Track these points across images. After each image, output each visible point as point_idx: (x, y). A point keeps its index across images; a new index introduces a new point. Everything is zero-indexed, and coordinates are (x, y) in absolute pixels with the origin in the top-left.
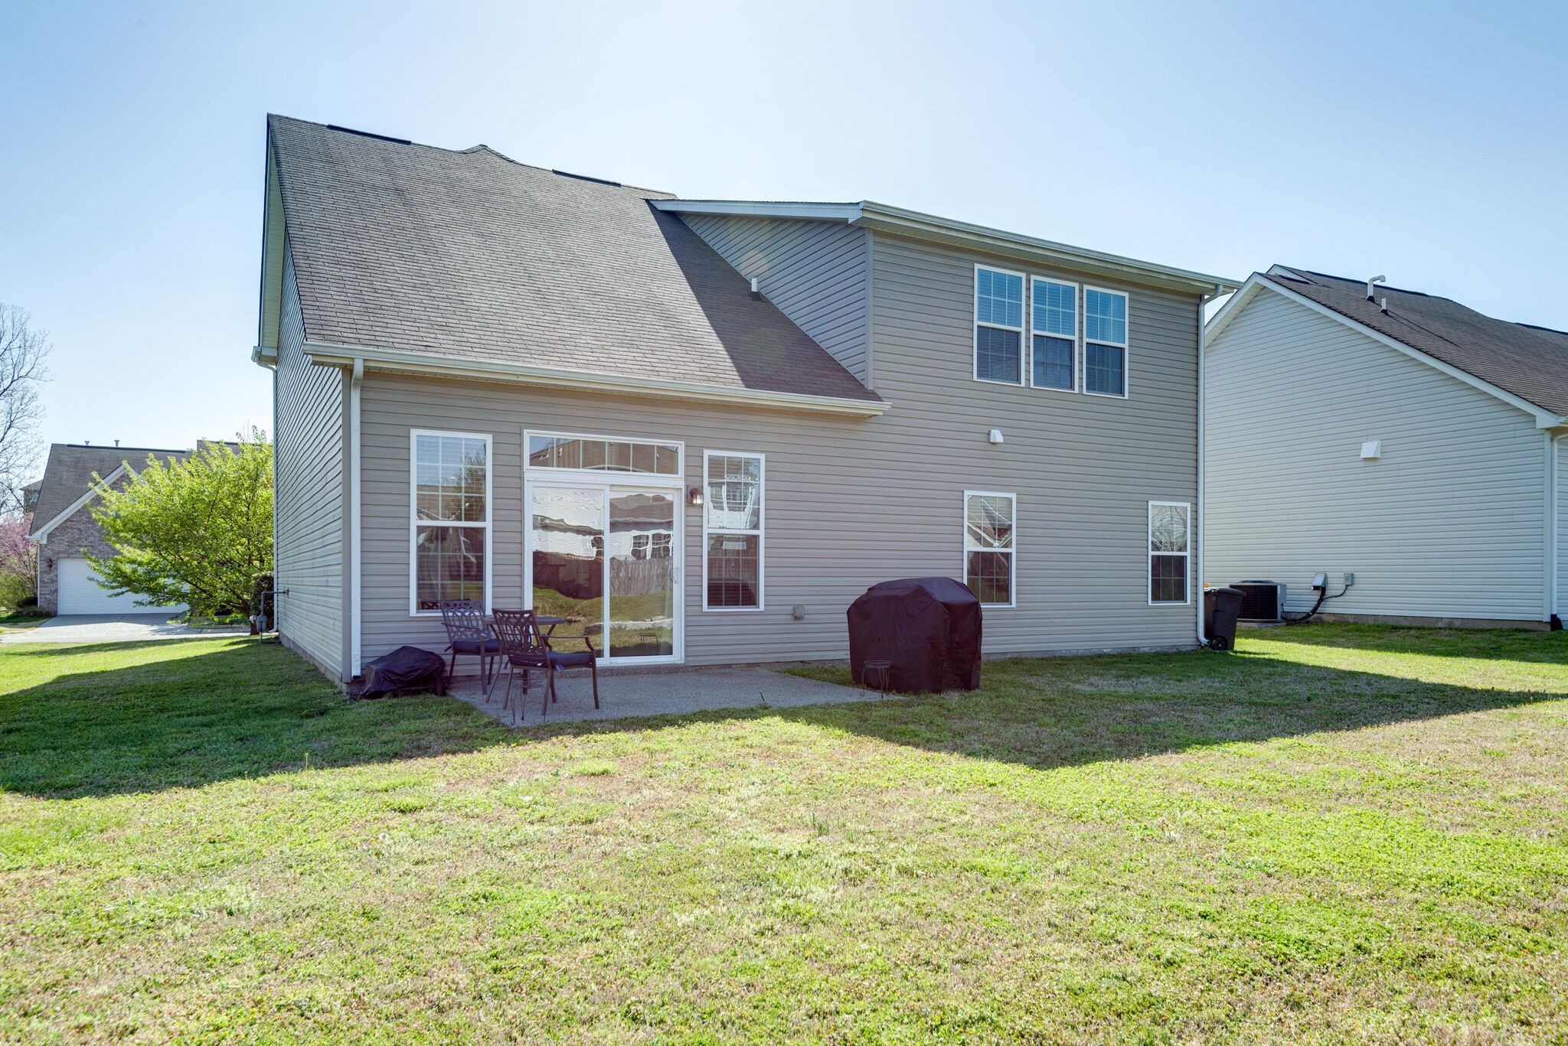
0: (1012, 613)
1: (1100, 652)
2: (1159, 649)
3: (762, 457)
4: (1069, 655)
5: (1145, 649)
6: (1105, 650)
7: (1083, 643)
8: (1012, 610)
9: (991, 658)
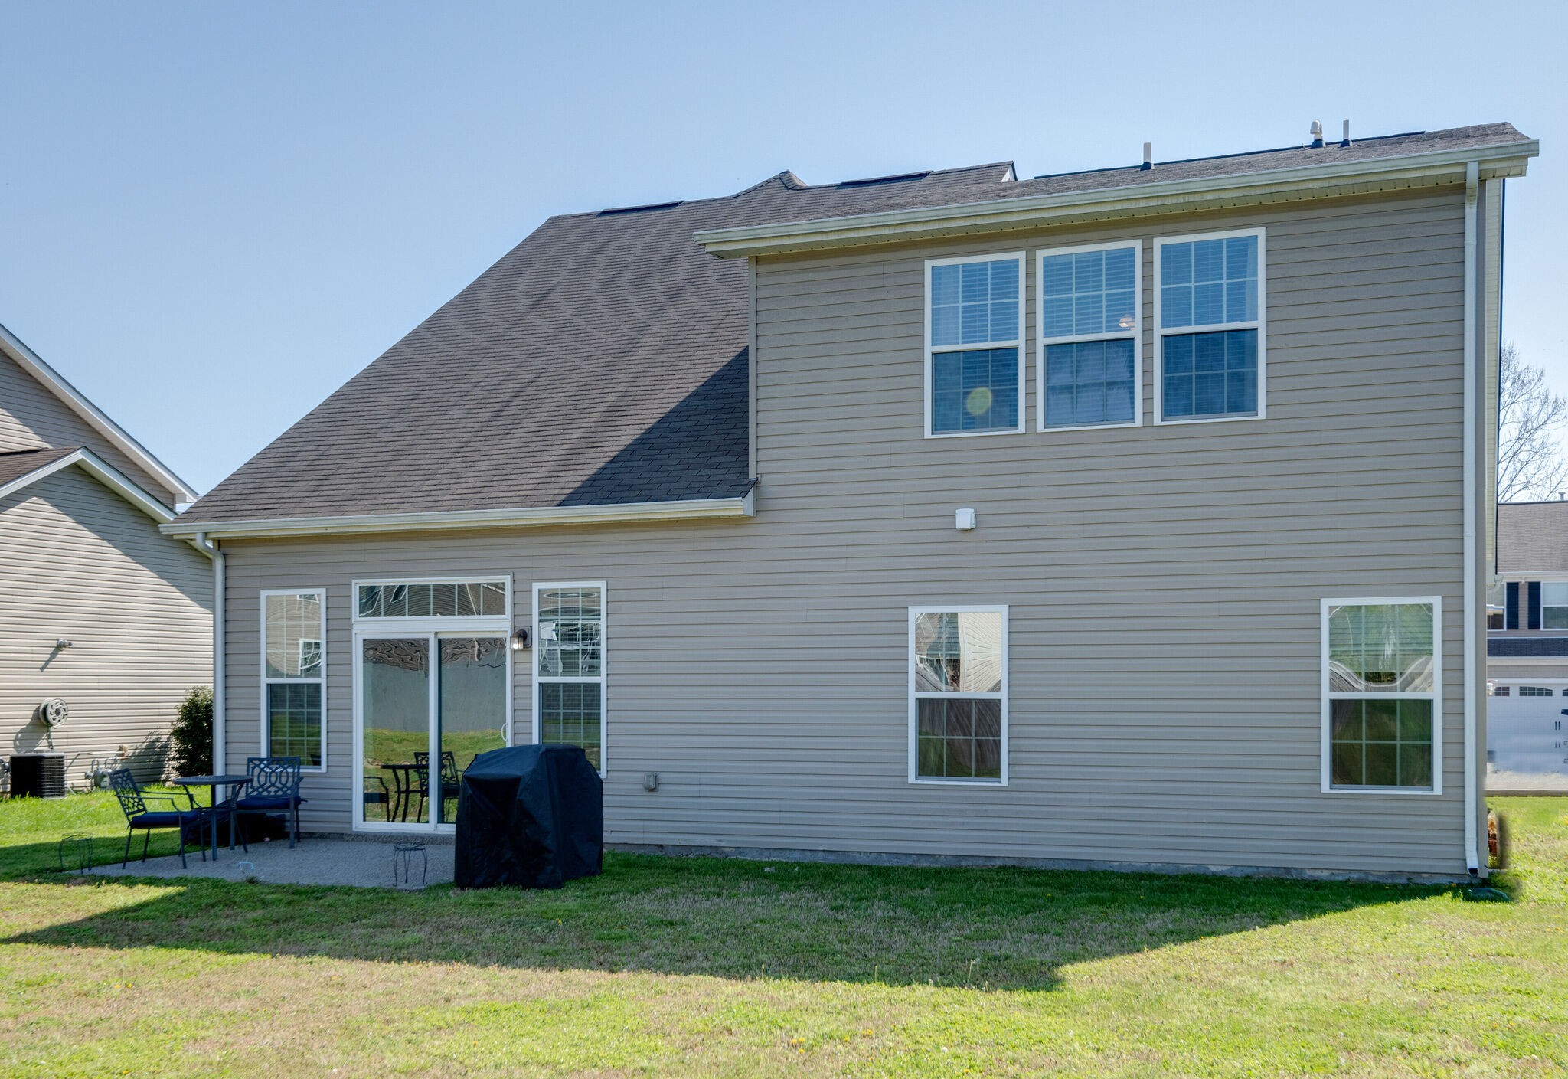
0: (1002, 795)
1: (1202, 871)
2: (1355, 876)
3: (602, 585)
4: (1125, 869)
5: (1318, 873)
6: (1213, 869)
7: (1159, 853)
8: (1002, 789)
9: (963, 863)
